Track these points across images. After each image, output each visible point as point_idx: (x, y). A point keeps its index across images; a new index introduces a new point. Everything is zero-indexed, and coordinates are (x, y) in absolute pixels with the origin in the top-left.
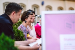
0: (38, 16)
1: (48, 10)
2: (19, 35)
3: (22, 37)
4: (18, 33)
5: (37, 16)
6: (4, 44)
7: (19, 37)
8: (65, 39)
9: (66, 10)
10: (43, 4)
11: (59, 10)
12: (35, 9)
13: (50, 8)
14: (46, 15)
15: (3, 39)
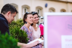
0: (42, 17)
1: (51, 12)
2: (23, 35)
3: (25, 37)
4: (22, 34)
5: (40, 18)
6: (8, 43)
7: (23, 37)
8: (66, 40)
9: (68, 12)
10: (46, 6)
11: (62, 12)
12: (38, 11)
13: (53, 10)
14: (48, 16)
15: (7, 39)
